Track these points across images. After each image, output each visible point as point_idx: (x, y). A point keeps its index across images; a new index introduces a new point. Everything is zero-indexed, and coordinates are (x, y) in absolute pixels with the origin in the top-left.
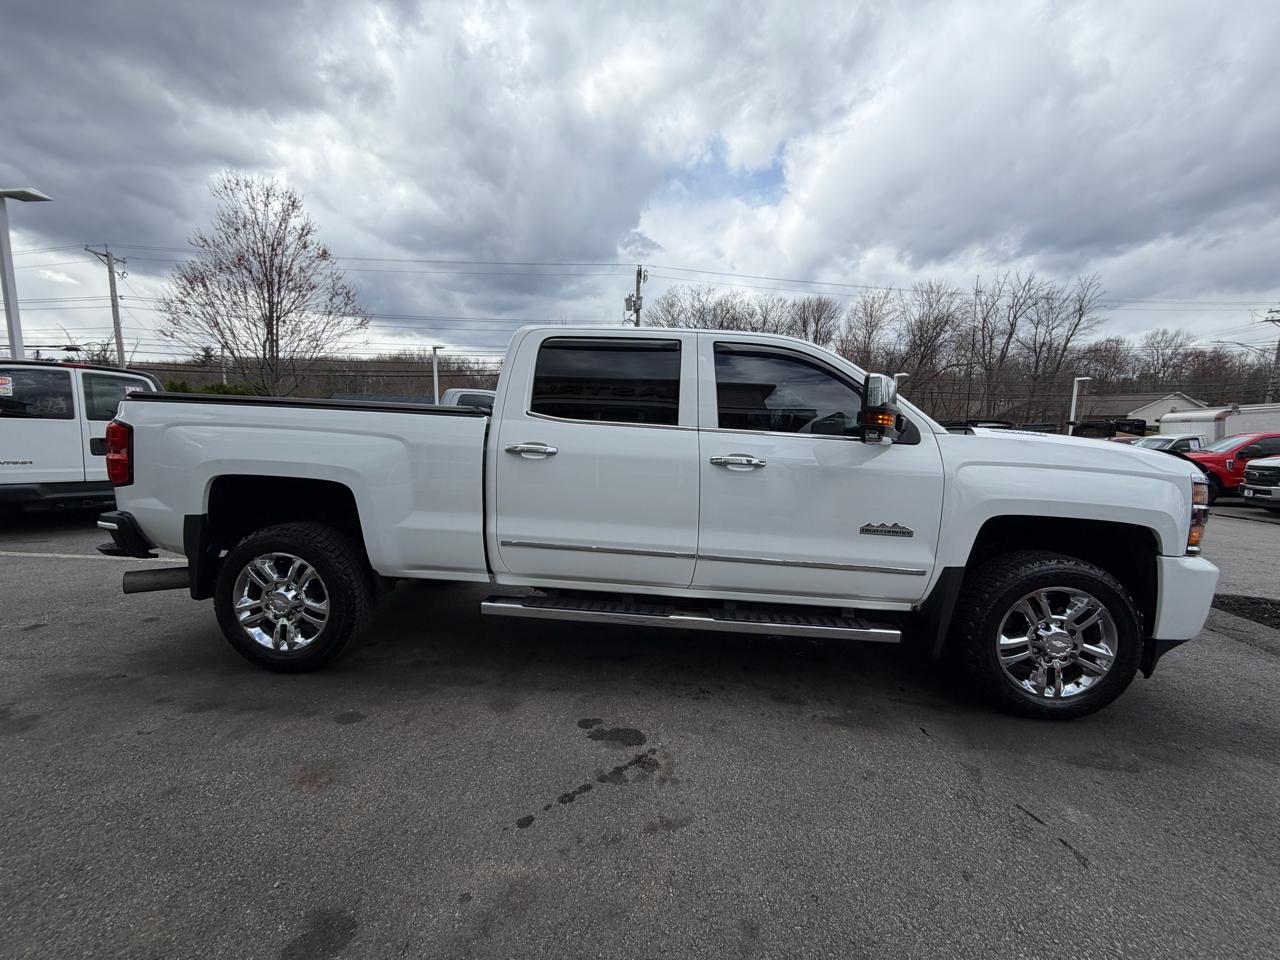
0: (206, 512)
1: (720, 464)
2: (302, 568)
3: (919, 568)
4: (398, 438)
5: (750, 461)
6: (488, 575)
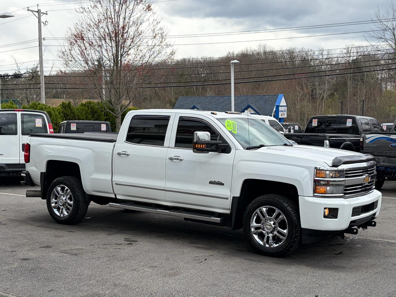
0: (46, 171)
1: (171, 159)
2: (67, 190)
3: (226, 197)
4: (91, 149)
5: (178, 158)
6: (114, 195)
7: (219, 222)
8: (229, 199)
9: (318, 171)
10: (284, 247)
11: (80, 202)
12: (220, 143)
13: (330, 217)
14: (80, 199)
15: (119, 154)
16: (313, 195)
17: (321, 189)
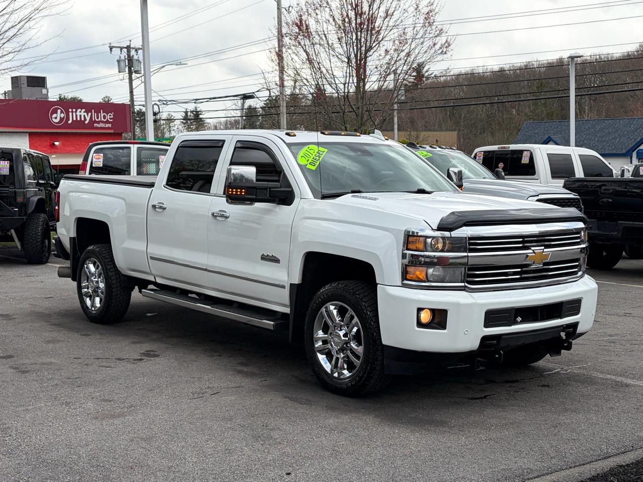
0: (76, 236)
1: (214, 216)
3: (281, 284)
4: (124, 199)
5: (224, 215)
6: (153, 277)
7: (272, 328)
8: (286, 287)
9: (410, 238)
10: (357, 379)
11: (113, 287)
12: (278, 186)
13: (435, 325)
14: (114, 282)
15: (154, 207)
16: (402, 284)
17: (419, 272)
